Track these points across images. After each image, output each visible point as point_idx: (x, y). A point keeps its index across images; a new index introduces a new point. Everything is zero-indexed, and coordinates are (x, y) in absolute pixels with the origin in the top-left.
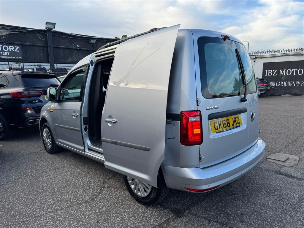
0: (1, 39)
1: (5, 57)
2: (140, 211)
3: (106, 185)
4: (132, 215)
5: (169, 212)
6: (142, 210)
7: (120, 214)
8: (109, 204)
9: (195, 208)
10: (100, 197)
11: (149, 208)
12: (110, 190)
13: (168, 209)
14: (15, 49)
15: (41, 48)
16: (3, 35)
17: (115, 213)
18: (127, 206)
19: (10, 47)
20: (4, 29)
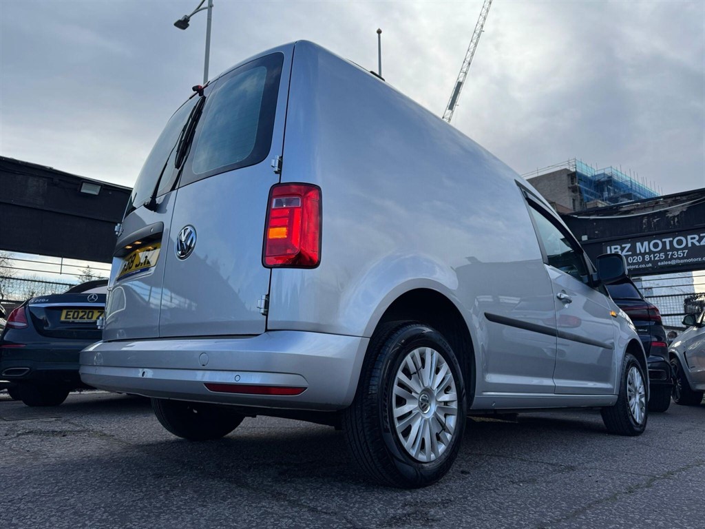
0: (671, 225)
1: (678, 261)
14: (699, 241)
16: (674, 217)
19: (689, 237)
20: (676, 202)
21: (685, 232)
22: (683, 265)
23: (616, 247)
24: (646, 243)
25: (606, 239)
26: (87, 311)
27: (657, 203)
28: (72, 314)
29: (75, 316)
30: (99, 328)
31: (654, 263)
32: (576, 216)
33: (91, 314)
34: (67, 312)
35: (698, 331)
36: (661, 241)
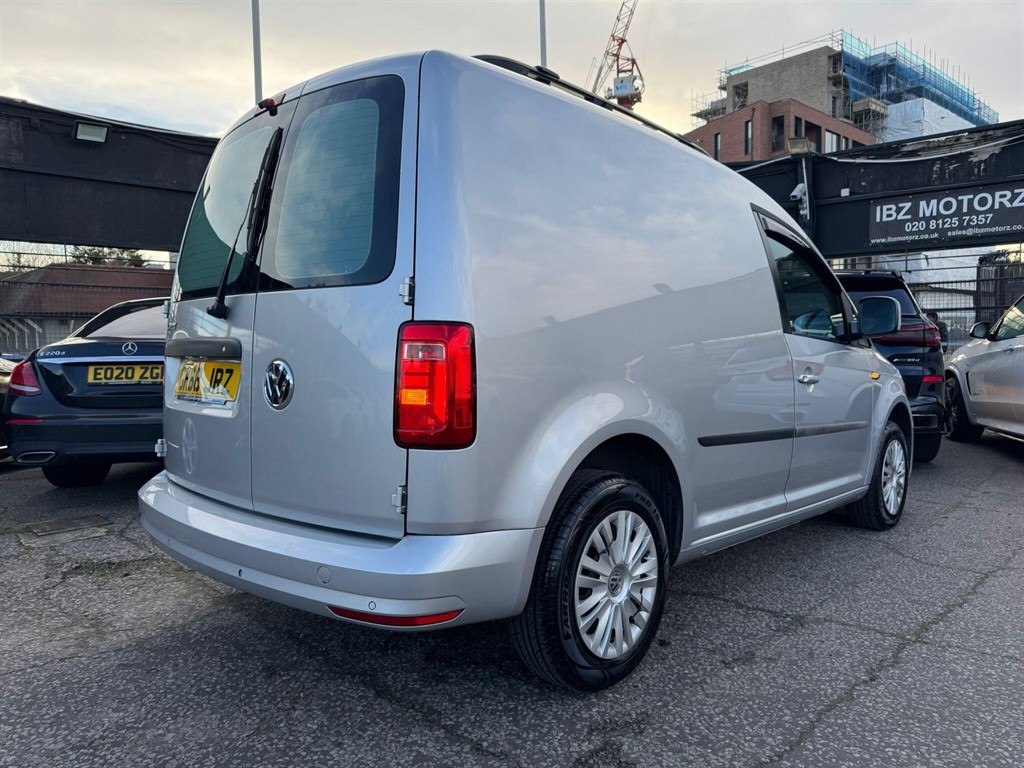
0: (974, 175)
1: (977, 231)
14: (1011, 201)
16: (980, 162)
19: (998, 194)
20: (986, 139)
21: (992, 186)
22: (983, 236)
23: (889, 206)
24: (934, 202)
25: (878, 194)
26: (125, 367)
27: (958, 139)
28: (103, 372)
29: (109, 376)
30: (159, 455)
31: (942, 231)
32: (835, 159)
33: (130, 371)
34: (96, 370)
35: (990, 346)
36: (956, 199)
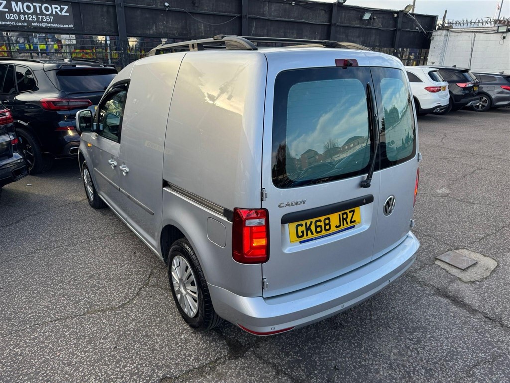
2: (183, 336)
3: (153, 281)
4: (167, 343)
5: (223, 346)
6: (186, 336)
7: (152, 338)
8: (142, 317)
9: (267, 344)
10: (135, 302)
11: (198, 333)
12: (155, 291)
13: (224, 341)
15: (105, 9)
17: (144, 336)
18: (167, 325)
22: (51, 28)
